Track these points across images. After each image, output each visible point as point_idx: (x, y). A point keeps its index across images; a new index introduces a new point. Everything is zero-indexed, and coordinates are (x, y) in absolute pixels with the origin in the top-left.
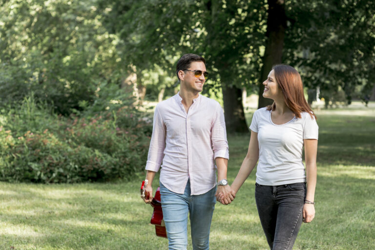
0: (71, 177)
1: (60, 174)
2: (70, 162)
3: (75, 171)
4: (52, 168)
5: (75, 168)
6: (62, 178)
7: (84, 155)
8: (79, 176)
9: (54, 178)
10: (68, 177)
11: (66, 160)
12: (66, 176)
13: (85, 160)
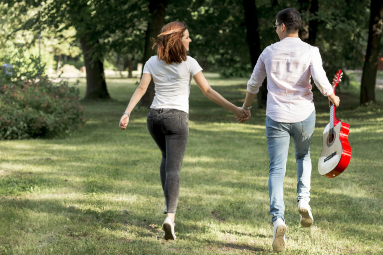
0: (21, 135)
1: (13, 132)
2: (20, 121)
3: (24, 129)
4: (6, 127)
5: (24, 127)
6: (14, 135)
7: (32, 116)
8: (27, 133)
9: (8, 136)
10: (19, 134)
11: (16, 120)
12: (17, 134)
13: (31, 120)
